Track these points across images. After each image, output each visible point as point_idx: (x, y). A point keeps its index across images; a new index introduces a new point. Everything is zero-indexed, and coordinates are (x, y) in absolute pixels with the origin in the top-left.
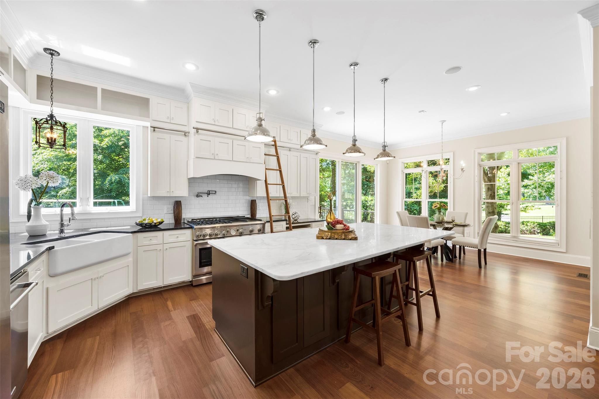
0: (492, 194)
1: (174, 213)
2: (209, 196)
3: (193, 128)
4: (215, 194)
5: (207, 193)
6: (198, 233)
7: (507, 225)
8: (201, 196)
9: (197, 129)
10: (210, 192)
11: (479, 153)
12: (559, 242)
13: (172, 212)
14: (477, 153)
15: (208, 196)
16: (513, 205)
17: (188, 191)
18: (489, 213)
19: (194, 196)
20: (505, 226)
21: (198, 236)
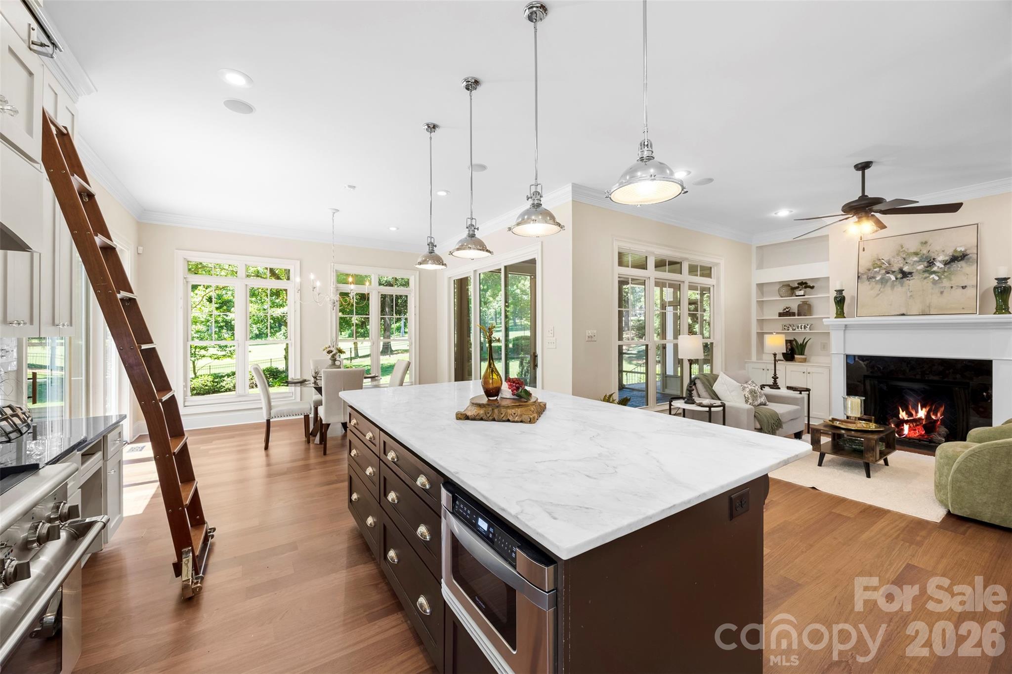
7: (215, 380)
20: (213, 381)
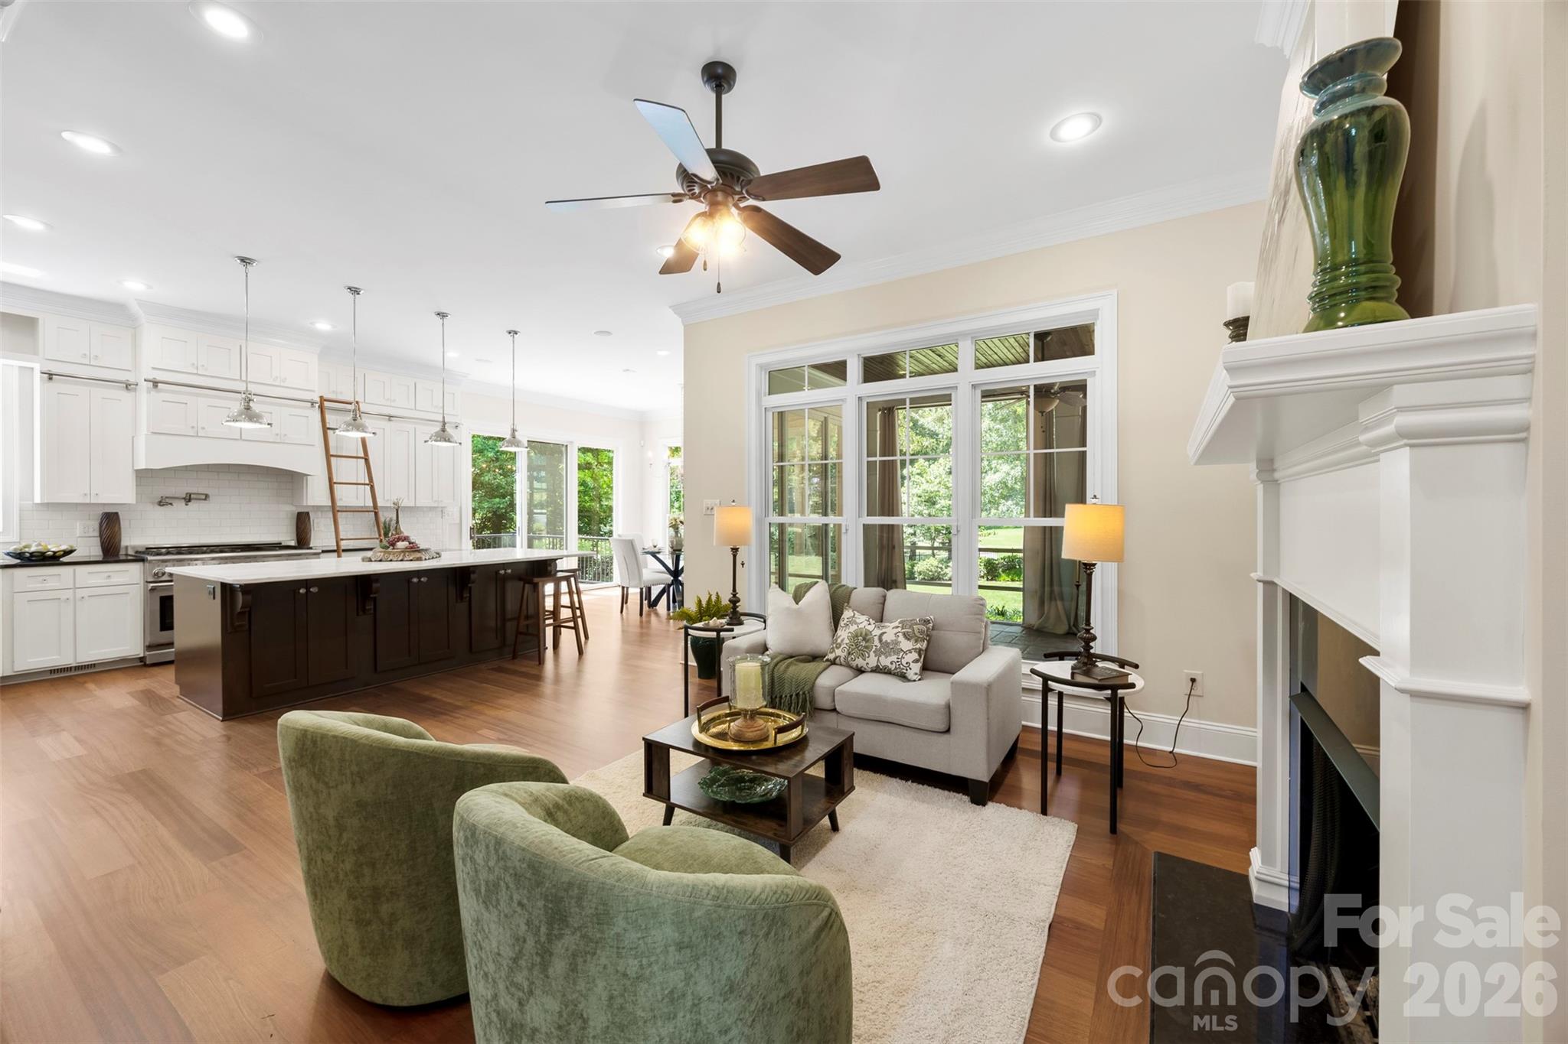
1: (101, 536)
2: (189, 503)
3: (145, 380)
4: (205, 499)
5: (184, 498)
6: (156, 570)
8: (171, 504)
9: (155, 383)
10: (192, 496)
13: (97, 534)
15: (187, 505)
17: (137, 494)
19: (153, 503)
21: (156, 575)
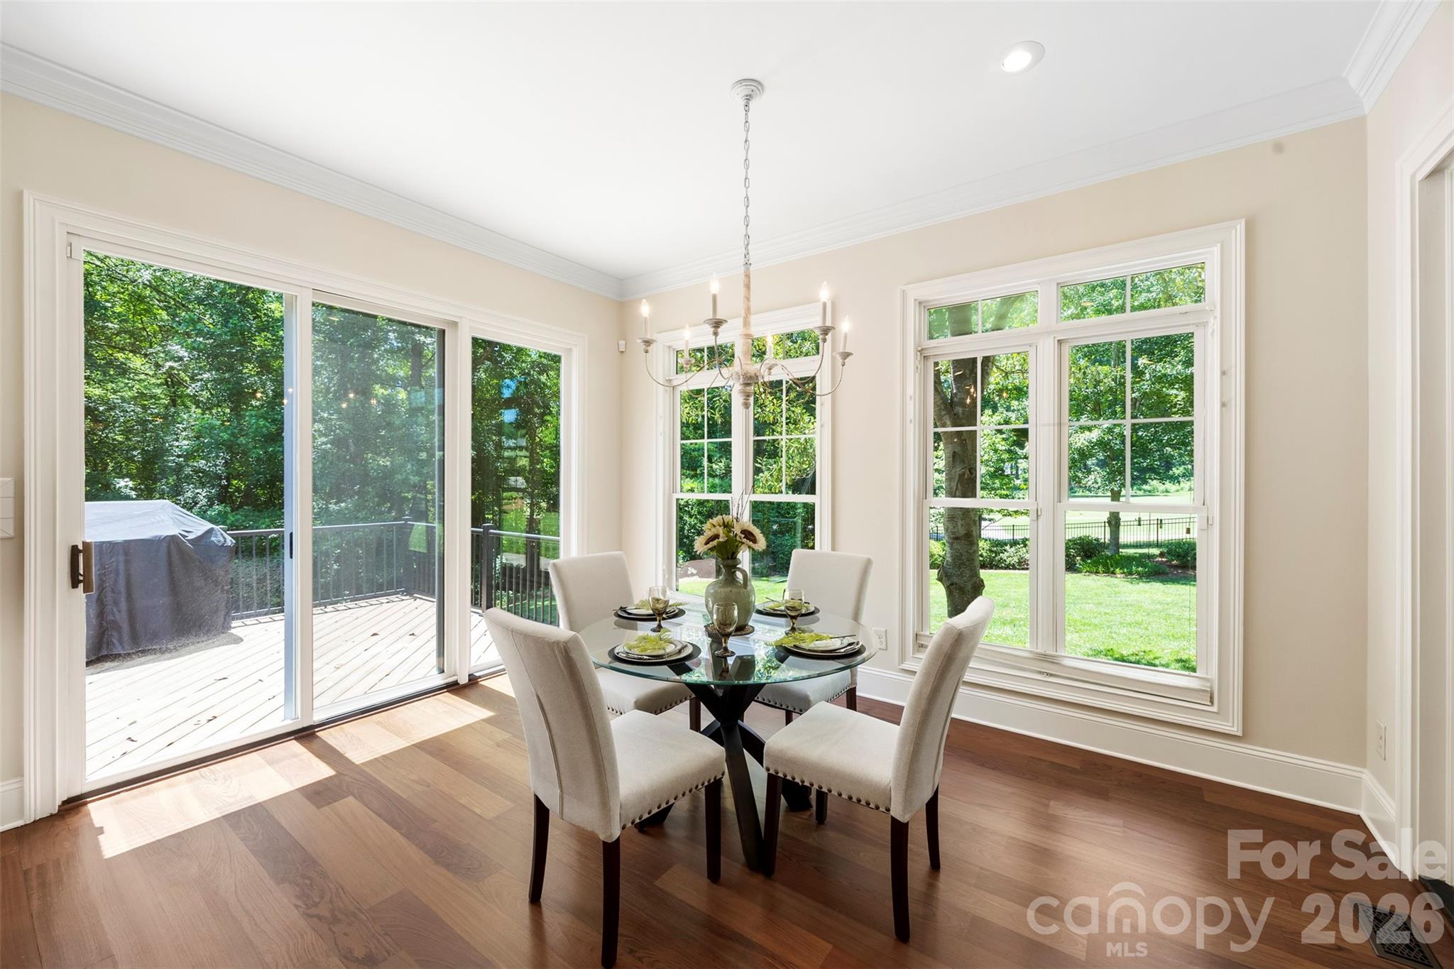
0: (964, 474)
11: (920, 303)
12: (1211, 687)
14: (913, 300)
16: (1041, 519)
18: (957, 538)
